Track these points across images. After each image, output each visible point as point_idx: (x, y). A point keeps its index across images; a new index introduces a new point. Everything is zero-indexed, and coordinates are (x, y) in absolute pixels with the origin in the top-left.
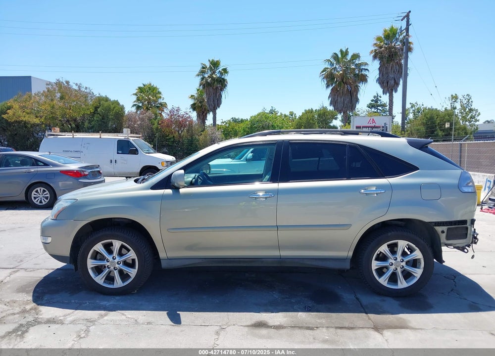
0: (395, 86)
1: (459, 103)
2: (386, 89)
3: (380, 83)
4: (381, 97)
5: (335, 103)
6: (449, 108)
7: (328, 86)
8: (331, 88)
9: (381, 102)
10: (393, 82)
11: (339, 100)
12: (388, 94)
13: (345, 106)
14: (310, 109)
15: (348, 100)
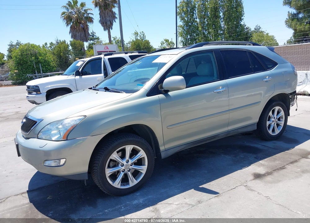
0: (111, 25)
1: (139, 36)
2: (105, 27)
3: (101, 23)
4: (95, 33)
5: (75, 36)
6: (134, 40)
7: (67, 25)
8: (70, 26)
9: (96, 37)
10: (109, 23)
11: (77, 35)
12: (107, 31)
13: (82, 38)
14: (63, 40)
15: (83, 34)
